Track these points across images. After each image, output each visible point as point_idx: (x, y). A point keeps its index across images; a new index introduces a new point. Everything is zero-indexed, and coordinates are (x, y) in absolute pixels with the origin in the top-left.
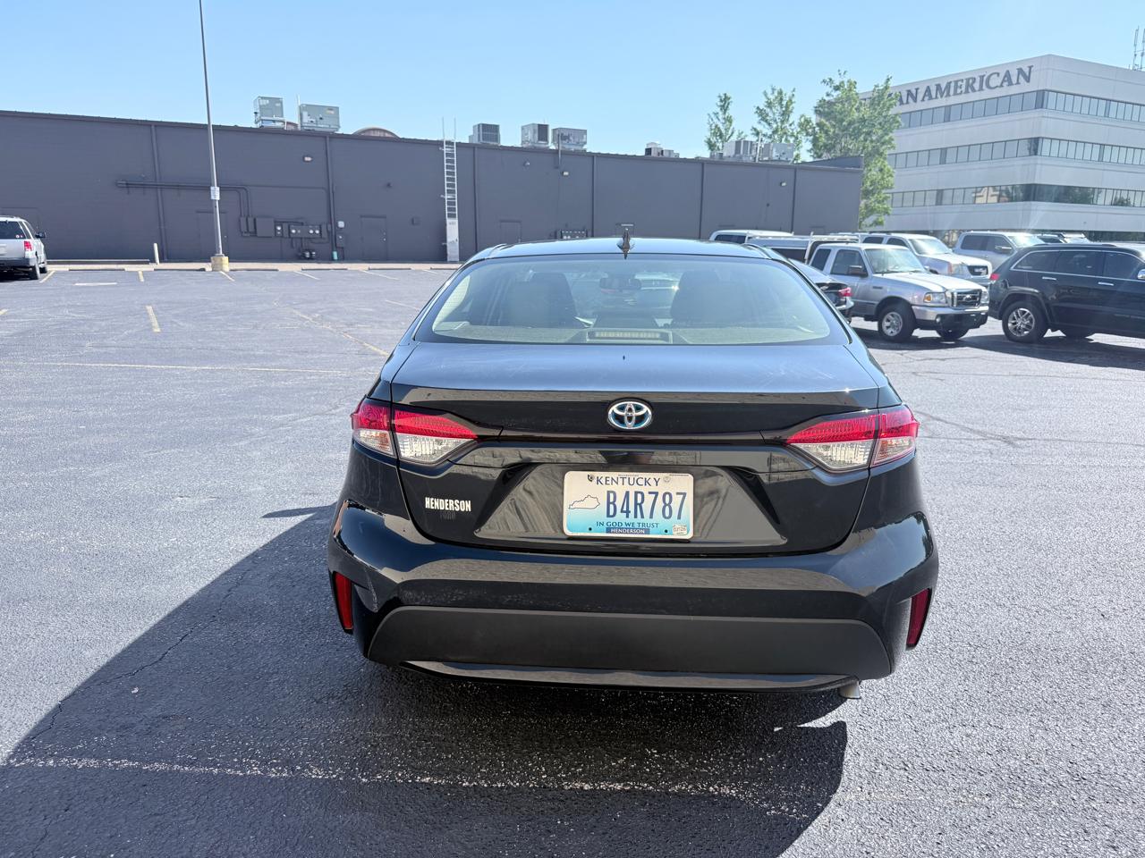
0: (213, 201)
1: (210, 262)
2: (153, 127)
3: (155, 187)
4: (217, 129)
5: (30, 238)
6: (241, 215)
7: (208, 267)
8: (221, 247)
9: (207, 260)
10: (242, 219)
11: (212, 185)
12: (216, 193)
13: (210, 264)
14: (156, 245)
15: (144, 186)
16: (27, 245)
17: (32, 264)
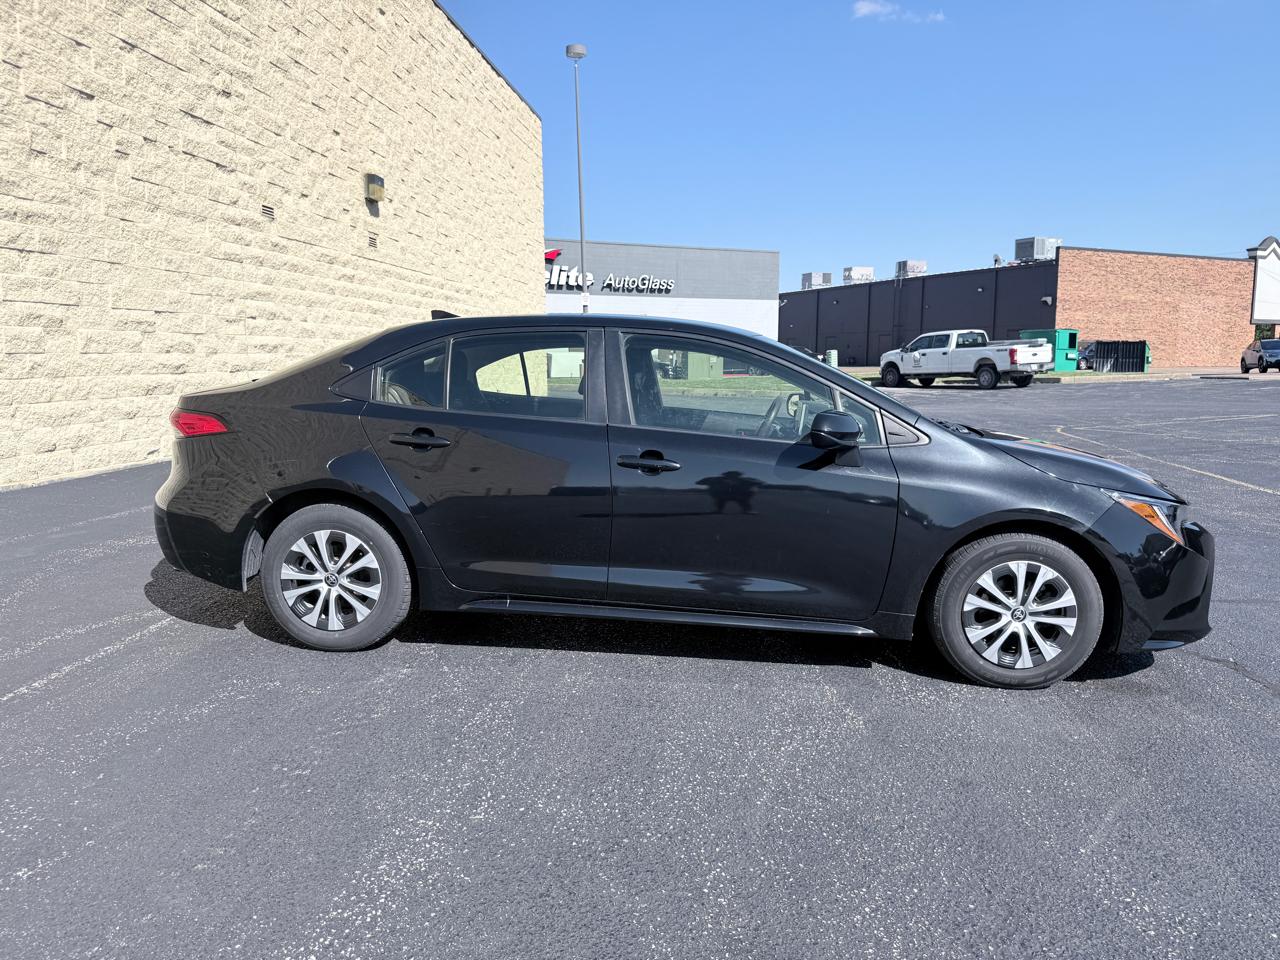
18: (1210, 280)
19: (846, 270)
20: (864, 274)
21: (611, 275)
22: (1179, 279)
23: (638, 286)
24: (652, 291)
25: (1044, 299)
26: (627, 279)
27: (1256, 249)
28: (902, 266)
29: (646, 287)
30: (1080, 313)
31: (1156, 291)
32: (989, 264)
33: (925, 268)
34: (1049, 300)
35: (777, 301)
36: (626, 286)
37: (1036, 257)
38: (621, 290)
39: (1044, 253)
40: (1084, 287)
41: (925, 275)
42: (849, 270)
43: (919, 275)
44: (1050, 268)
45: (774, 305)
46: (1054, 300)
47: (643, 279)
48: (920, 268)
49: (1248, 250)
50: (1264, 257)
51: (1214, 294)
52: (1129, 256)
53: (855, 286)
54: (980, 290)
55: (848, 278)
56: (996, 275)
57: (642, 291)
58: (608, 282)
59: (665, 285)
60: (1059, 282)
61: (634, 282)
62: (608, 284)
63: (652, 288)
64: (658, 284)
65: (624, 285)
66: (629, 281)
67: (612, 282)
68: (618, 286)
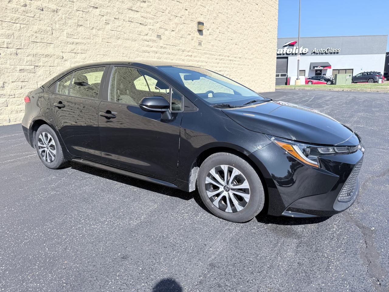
21: (315, 49)
23: (325, 52)
24: (331, 53)
26: (321, 50)
29: (329, 52)
35: (385, 55)
36: (321, 52)
38: (319, 54)
45: (383, 57)
47: (328, 49)
57: (327, 53)
58: (314, 51)
59: (337, 51)
61: (324, 50)
62: (314, 52)
63: (331, 52)
64: (334, 51)
65: (320, 52)
66: (322, 50)
67: (316, 51)
68: (317, 52)
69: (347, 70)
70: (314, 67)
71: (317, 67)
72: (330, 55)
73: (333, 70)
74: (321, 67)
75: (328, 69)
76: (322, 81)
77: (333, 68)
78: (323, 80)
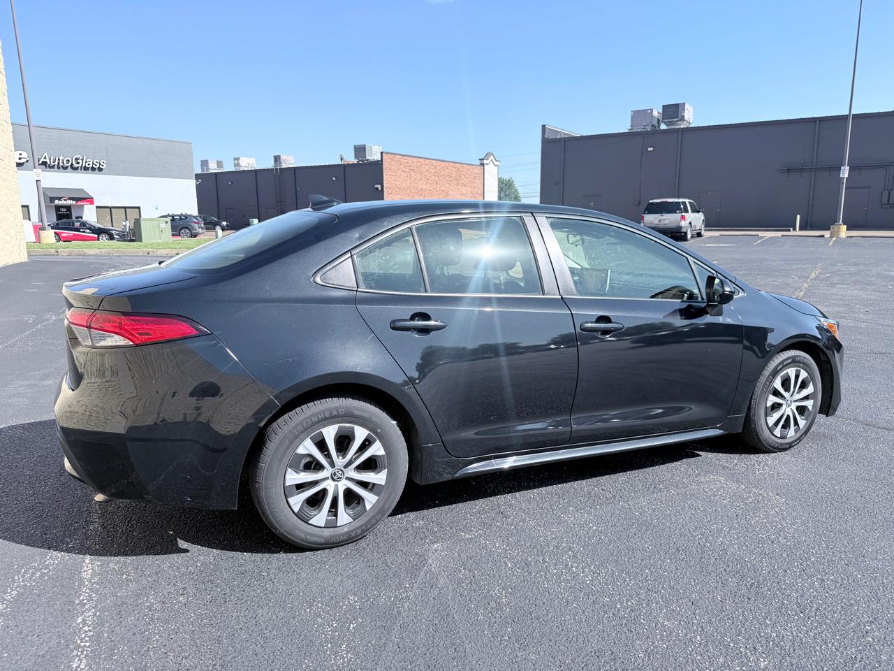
0: (841, 179)
1: (829, 230)
2: (818, 122)
3: (811, 170)
4: (856, 117)
5: (687, 212)
6: (884, 190)
7: (827, 234)
8: (841, 217)
9: (828, 229)
10: (884, 193)
11: (843, 165)
12: (845, 172)
13: (829, 232)
14: (798, 217)
15: (801, 170)
16: (683, 218)
17: (684, 230)
18: (463, 177)
19: (235, 159)
20: (249, 163)
21: (46, 154)
22: (448, 176)
23: (72, 164)
24: (86, 169)
25: (376, 186)
26: (61, 158)
27: (483, 159)
28: (277, 159)
29: (80, 165)
30: (397, 196)
31: (436, 183)
32: (337, 162)
33: (293, 162)
34: (379, 187)
35: (194, 181)
36: (61, 164)
37: (368, 158)
38: (56, 167)
39: (373, 155)
40: (398, 179)
41: (295, 166)
42: (238, 159)
43: (291, 166)
44: (377, 166)
45: (191, 185)
46: (382, 187)
47: (76, 159)
48: (290, 161)
49: (480, 159)
50: (488, 164)
51: (465, 186)
52: (421, 160)
53: (244, 171)
54: (334, 179)
55: (237, 165)
56: (344, 168)
57: (77, 168)
58: (42, 160)
59: (98, 165)
60: (384, 176)
61: (68, 161)
62: (43, 162)
63: (85, 166)
64: (91, 163)
65: (59, 163)
66: (63, 160)
67: (47, 160)
68: (53, 164)
69: (127, 210)
70: (52, 199)
71: (60, 199)
72: (83, 173)
73: (97, 207)
74: (70, 199)
75: (85, 206)
76: (84, 232)
77: (97, 203)
78: (88, 231)
